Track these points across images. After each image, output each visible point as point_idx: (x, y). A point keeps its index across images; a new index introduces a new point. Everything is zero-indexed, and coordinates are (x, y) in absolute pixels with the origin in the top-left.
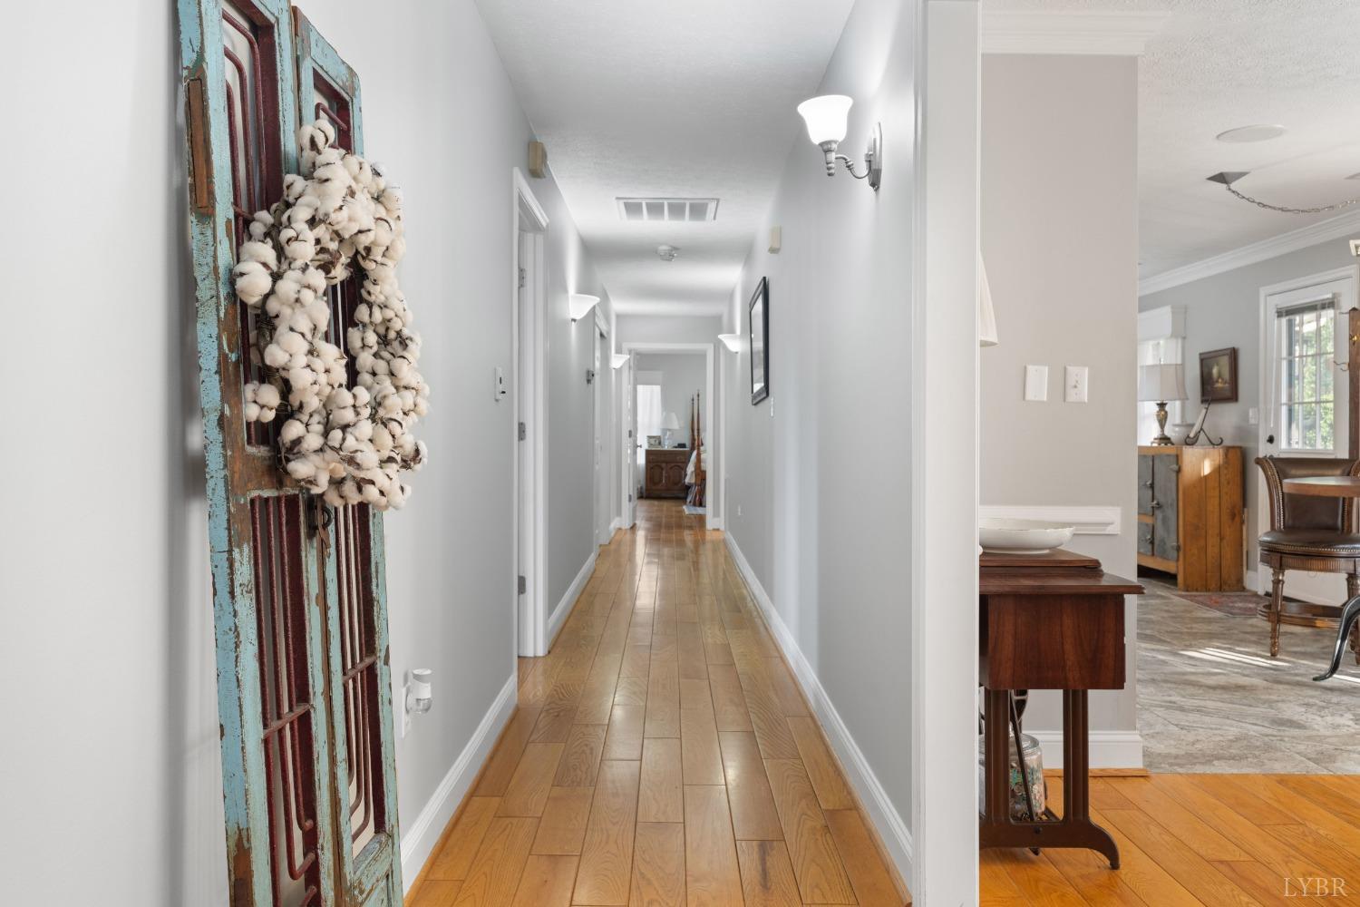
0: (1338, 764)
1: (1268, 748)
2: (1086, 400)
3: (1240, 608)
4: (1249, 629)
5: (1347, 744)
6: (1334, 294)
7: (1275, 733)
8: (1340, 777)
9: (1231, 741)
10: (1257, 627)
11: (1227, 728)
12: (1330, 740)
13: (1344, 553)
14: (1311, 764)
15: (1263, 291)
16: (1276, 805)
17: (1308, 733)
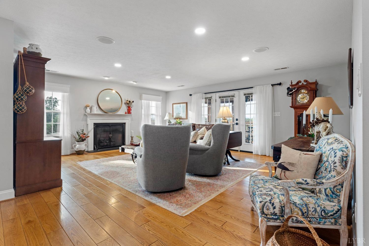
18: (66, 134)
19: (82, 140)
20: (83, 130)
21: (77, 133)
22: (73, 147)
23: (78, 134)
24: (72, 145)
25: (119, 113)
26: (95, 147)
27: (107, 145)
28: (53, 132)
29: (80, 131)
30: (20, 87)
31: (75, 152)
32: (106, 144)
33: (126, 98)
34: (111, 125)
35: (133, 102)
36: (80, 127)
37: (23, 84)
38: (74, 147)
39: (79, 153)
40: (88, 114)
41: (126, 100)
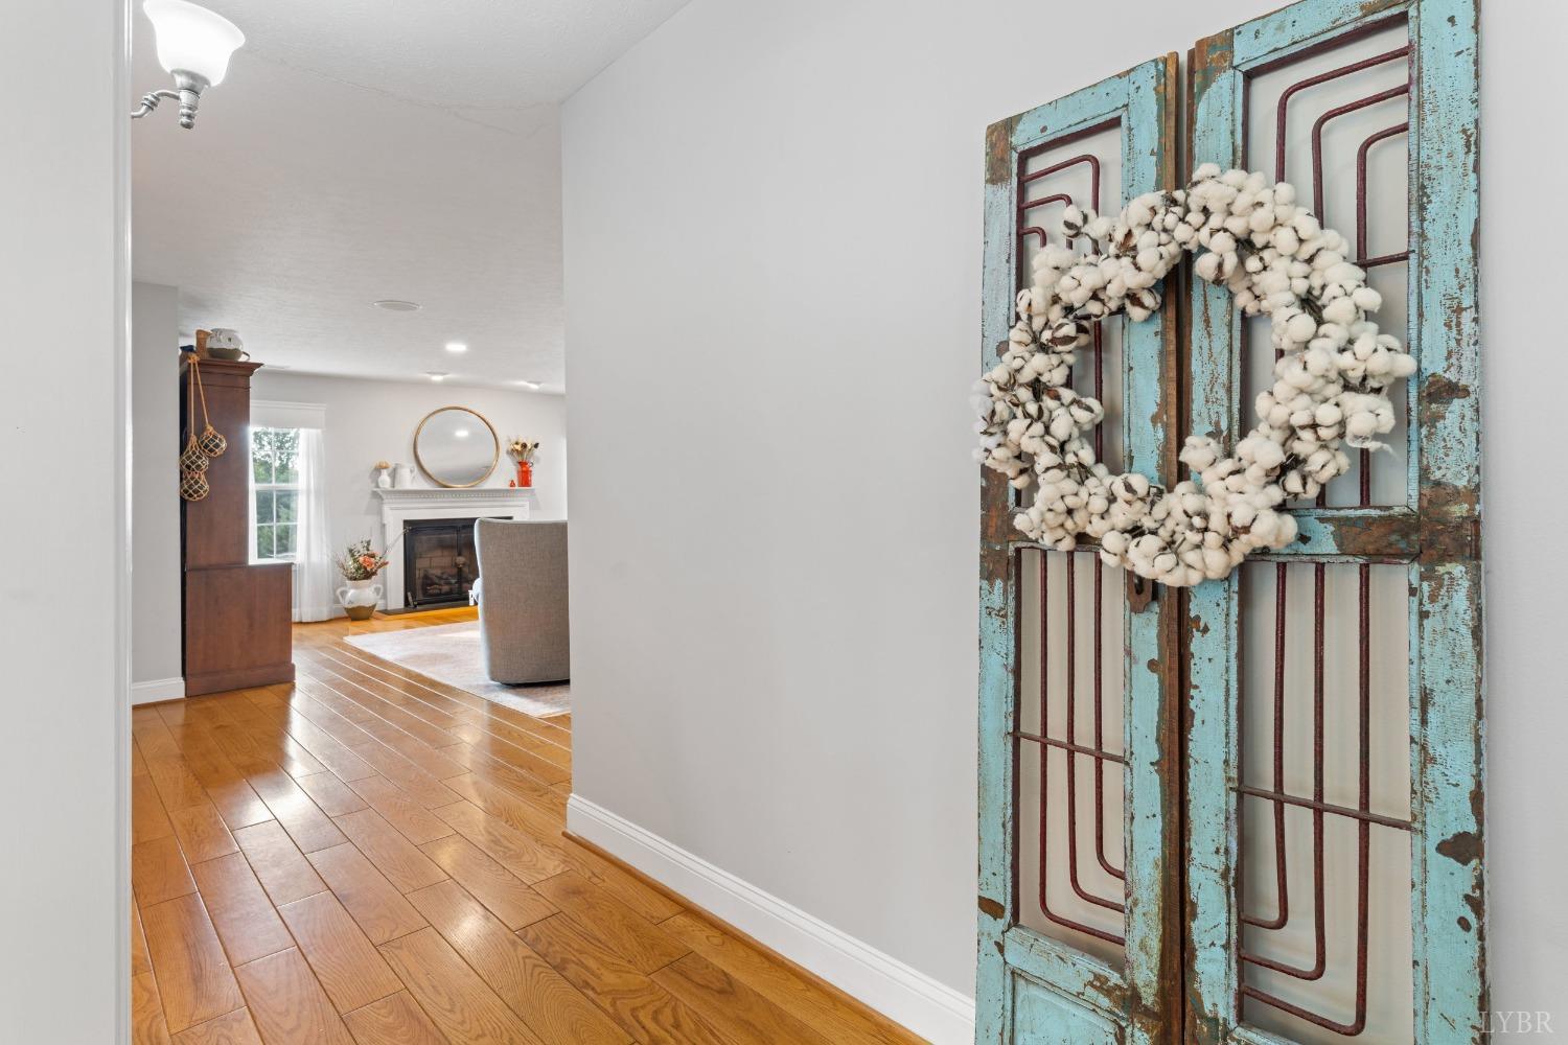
18: (315, 558)
19: (365, 573)
20: (368, 543)
21: (351, 551)
22: (338, 598)
23: (353, 555)
24: (335, 591)
25: (489, 484)
26: (410, 598)
27: (450, 592)
28: (278, 552)
29: (360, 547)
30: (193, 439)
31: (345, 614)
32: (446, 588)
33: (509, 433)
34: (460, 525)
35: (536, 446)
36: (360, 531)
37: (201, 430)
38: (340, 598)
39: (358, 615)
40: (387, 492)
41: (514, 441)
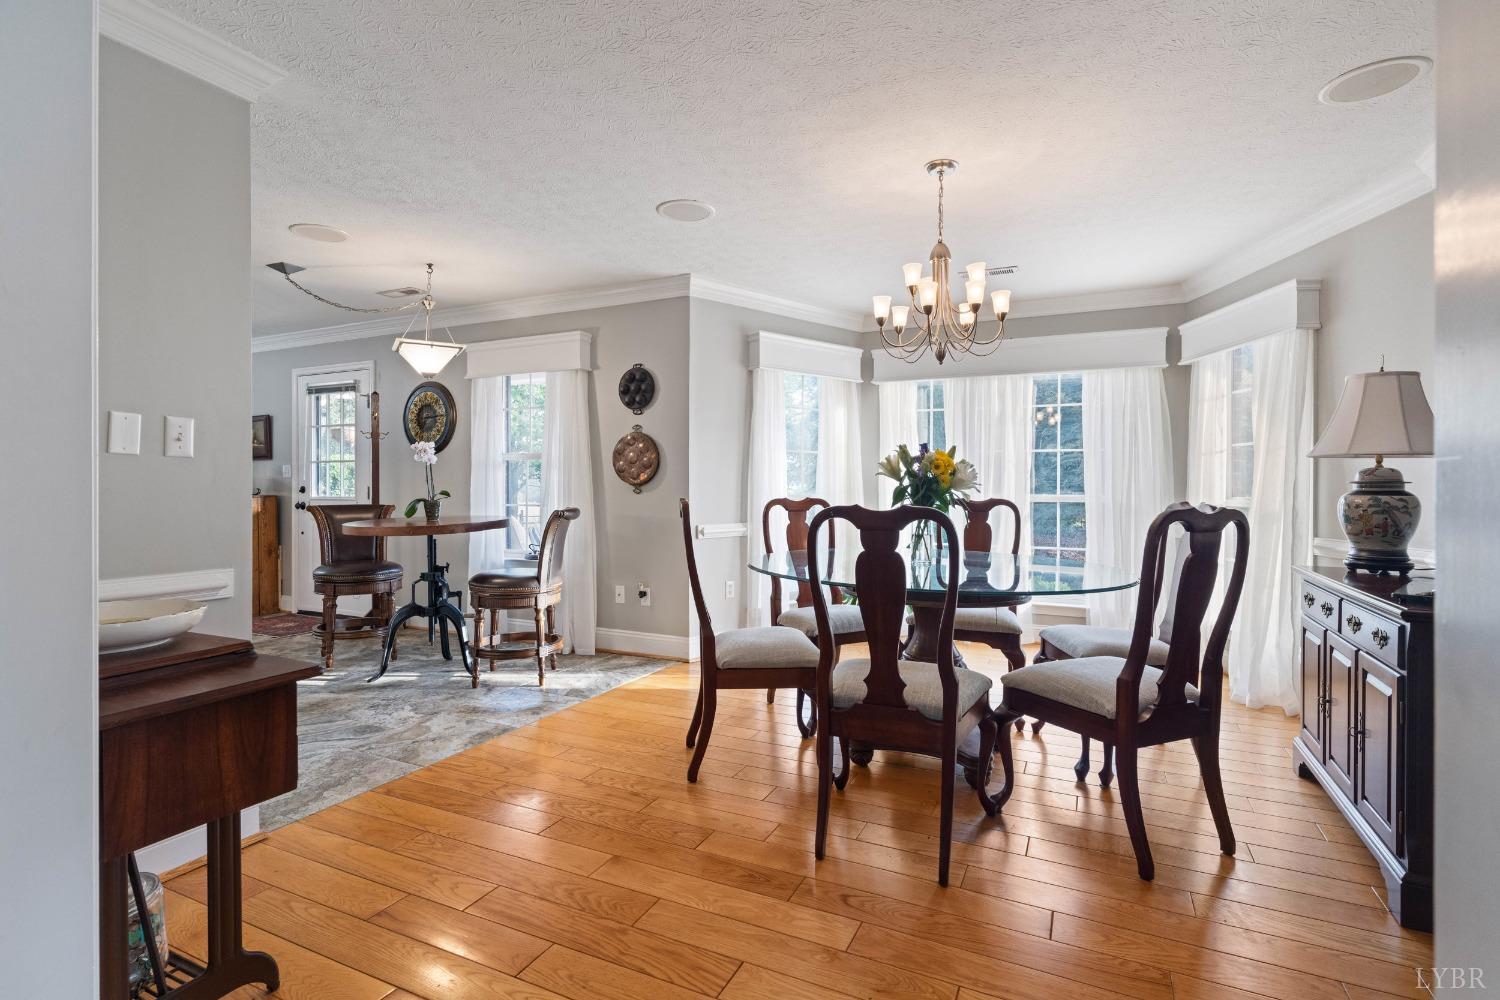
0: (422, 756)
1: (363, 760)
2: (192, 454)
3: (283, 629)
4: (297, 647)
5: (419, 735)
6: (356, 381)
7: (362, 743)
8: (429, 769)
9: (328, 764)
10: (303, 643)
11: (319, 752)
12: (406, 735)
13: (382, 577)
14: (404, 765)
15: (295, 372)
16: (395, 819)
17: (388, 733)
